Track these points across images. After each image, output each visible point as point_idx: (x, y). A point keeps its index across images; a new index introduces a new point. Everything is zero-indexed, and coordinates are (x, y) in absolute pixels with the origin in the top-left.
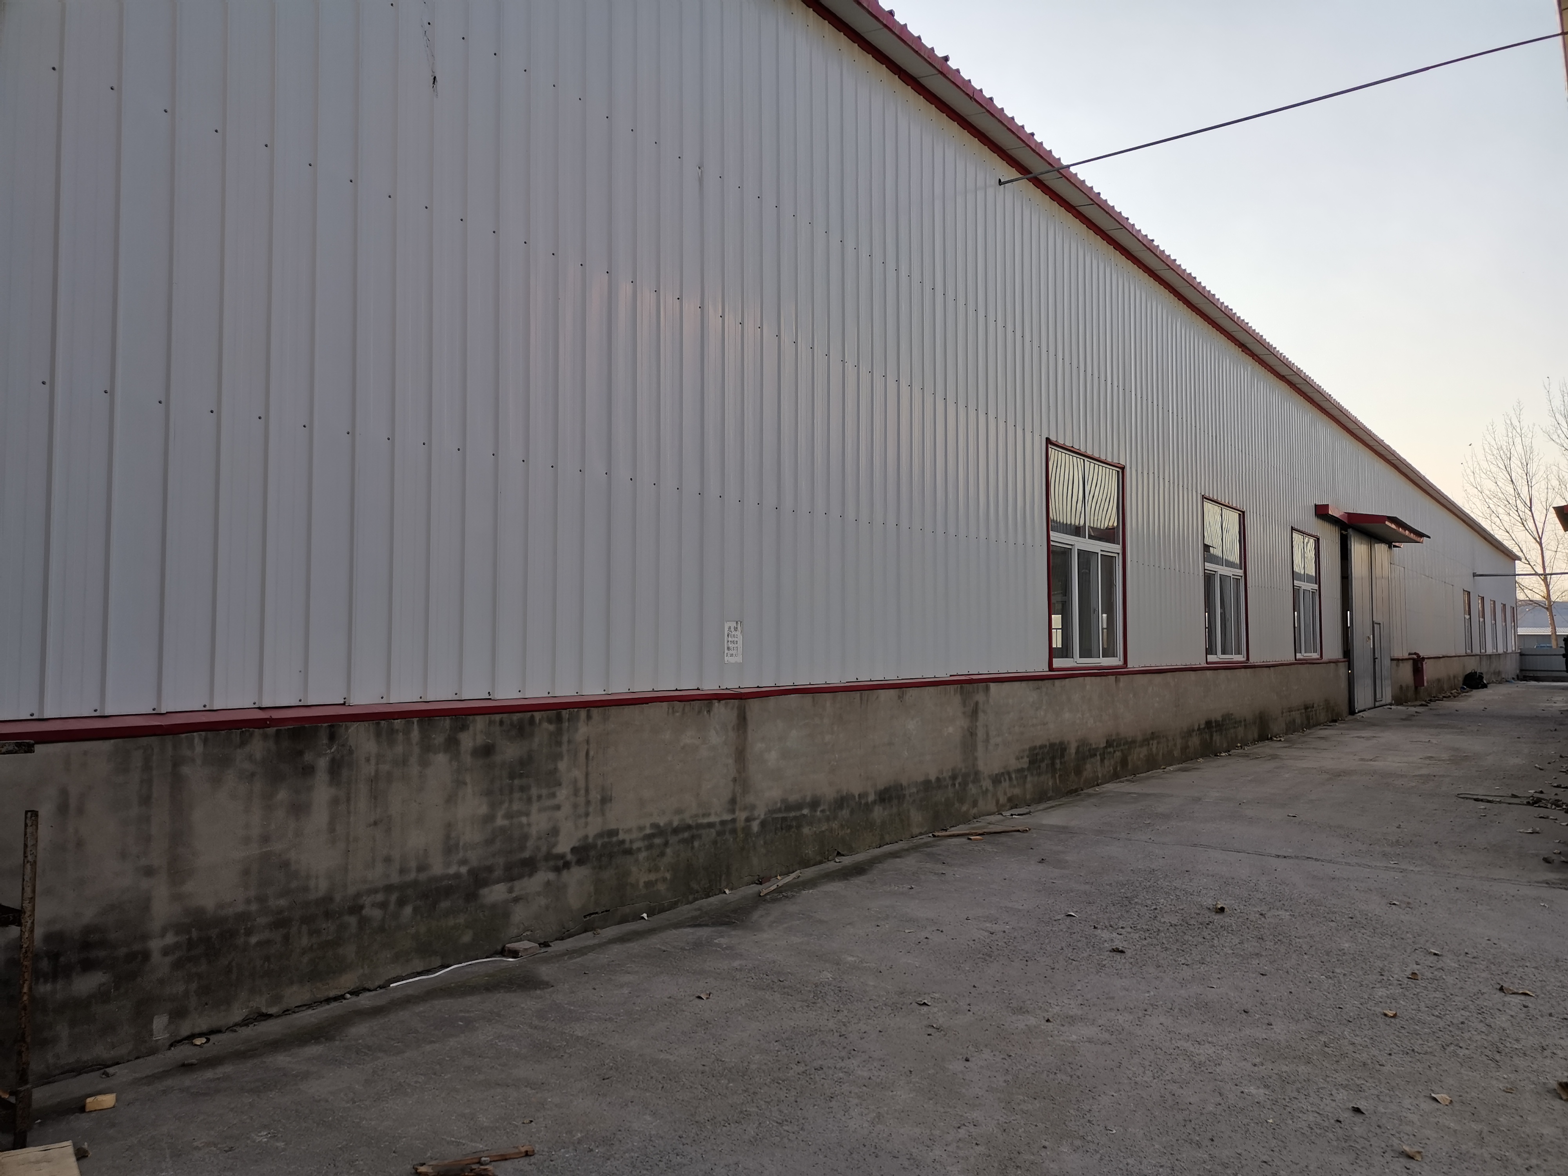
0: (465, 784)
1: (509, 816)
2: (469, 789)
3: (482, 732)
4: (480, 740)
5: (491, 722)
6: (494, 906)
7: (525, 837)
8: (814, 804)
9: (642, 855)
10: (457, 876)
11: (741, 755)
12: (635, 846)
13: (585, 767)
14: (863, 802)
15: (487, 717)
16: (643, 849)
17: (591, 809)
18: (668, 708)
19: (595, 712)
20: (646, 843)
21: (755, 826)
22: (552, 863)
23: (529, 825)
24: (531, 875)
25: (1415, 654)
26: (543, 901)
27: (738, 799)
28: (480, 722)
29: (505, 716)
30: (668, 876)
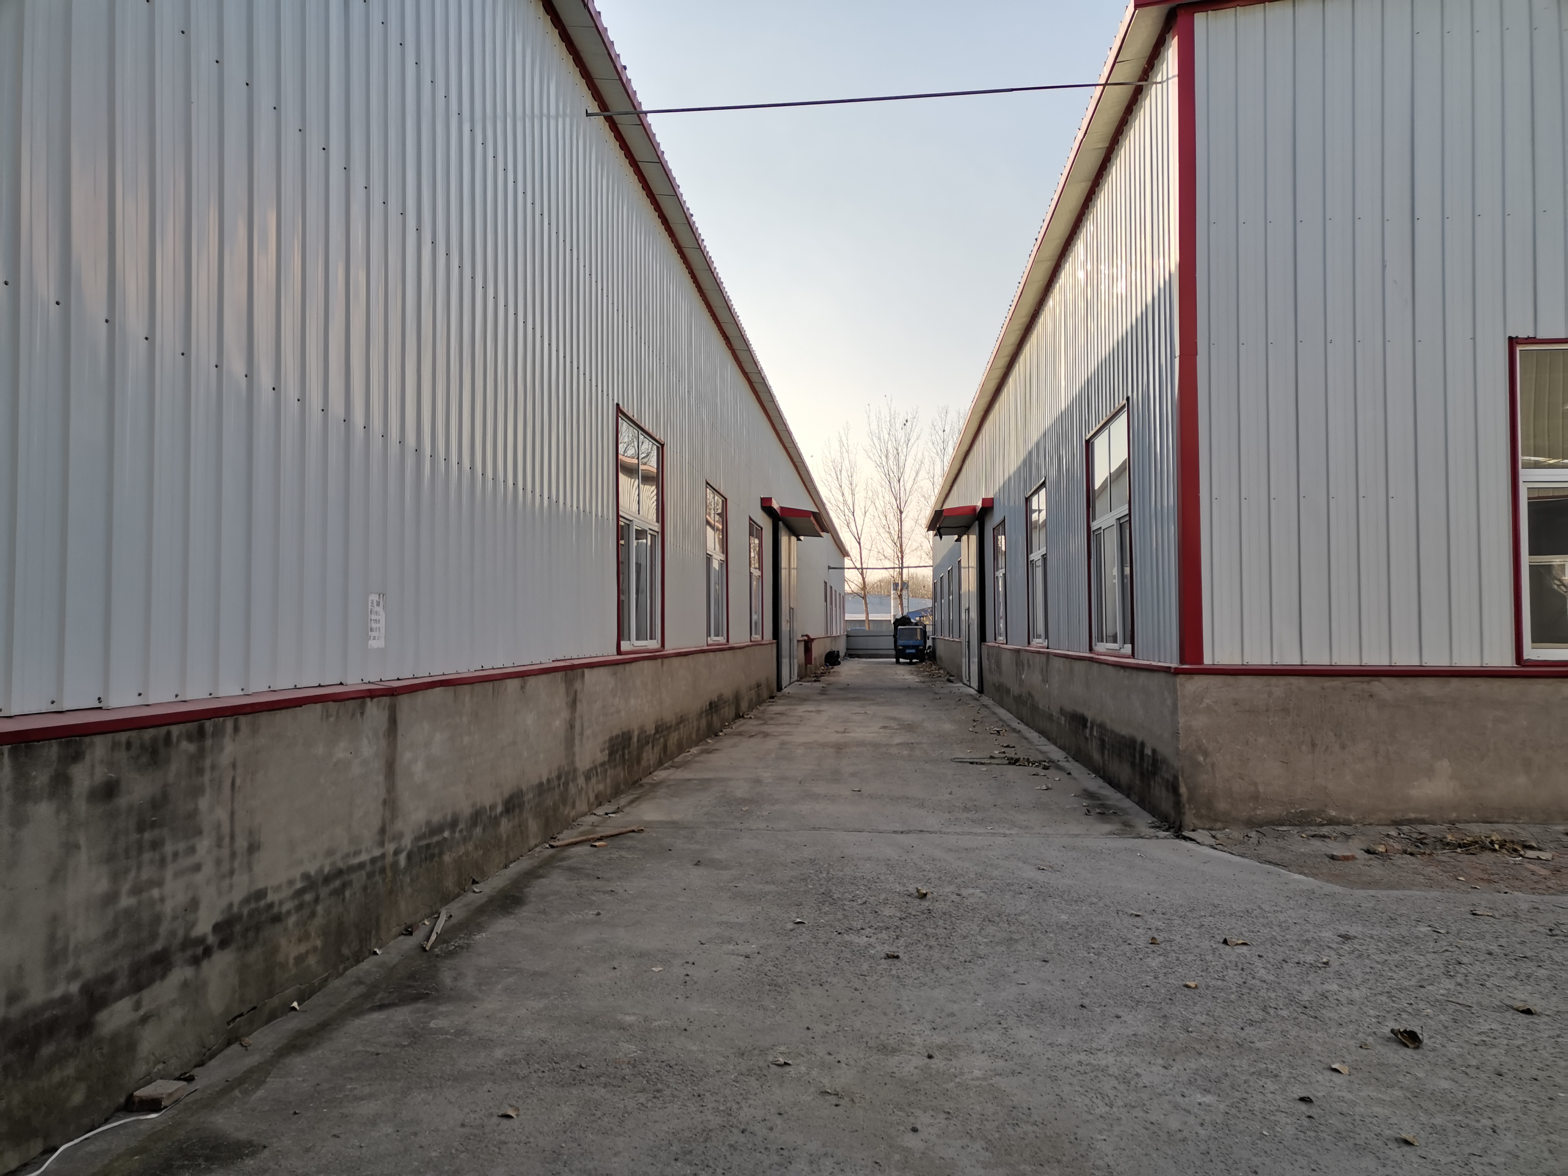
0: (77, 847)
1: (137, 890)
2: (83, 856)
3: (102, 761)
4: (101, 774)
5: (115, 745)
6: (114, 1038)
7: (157, 919)
8: (454, 824)
9: (292, 920)
10: (65, 999)
11: (390, 768)
12: (285, 908)
13: (230, 802)
14: (493, 815)
15: (109, 736)
16: (293, 911)
17: (236, 864)
18: (322, 712)
19: (243, 720)
20: (296, 902)
21: (402, 859)
22: (189, 953)
23: (162, 900)
24: (163, 977)
25: (807, 636)
26: (178, 1013)
27: (388, 827)
28: (99, 746)
29: (133, 734)
30: (319, 943)
